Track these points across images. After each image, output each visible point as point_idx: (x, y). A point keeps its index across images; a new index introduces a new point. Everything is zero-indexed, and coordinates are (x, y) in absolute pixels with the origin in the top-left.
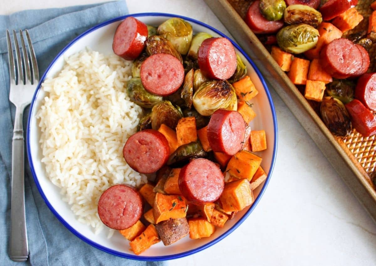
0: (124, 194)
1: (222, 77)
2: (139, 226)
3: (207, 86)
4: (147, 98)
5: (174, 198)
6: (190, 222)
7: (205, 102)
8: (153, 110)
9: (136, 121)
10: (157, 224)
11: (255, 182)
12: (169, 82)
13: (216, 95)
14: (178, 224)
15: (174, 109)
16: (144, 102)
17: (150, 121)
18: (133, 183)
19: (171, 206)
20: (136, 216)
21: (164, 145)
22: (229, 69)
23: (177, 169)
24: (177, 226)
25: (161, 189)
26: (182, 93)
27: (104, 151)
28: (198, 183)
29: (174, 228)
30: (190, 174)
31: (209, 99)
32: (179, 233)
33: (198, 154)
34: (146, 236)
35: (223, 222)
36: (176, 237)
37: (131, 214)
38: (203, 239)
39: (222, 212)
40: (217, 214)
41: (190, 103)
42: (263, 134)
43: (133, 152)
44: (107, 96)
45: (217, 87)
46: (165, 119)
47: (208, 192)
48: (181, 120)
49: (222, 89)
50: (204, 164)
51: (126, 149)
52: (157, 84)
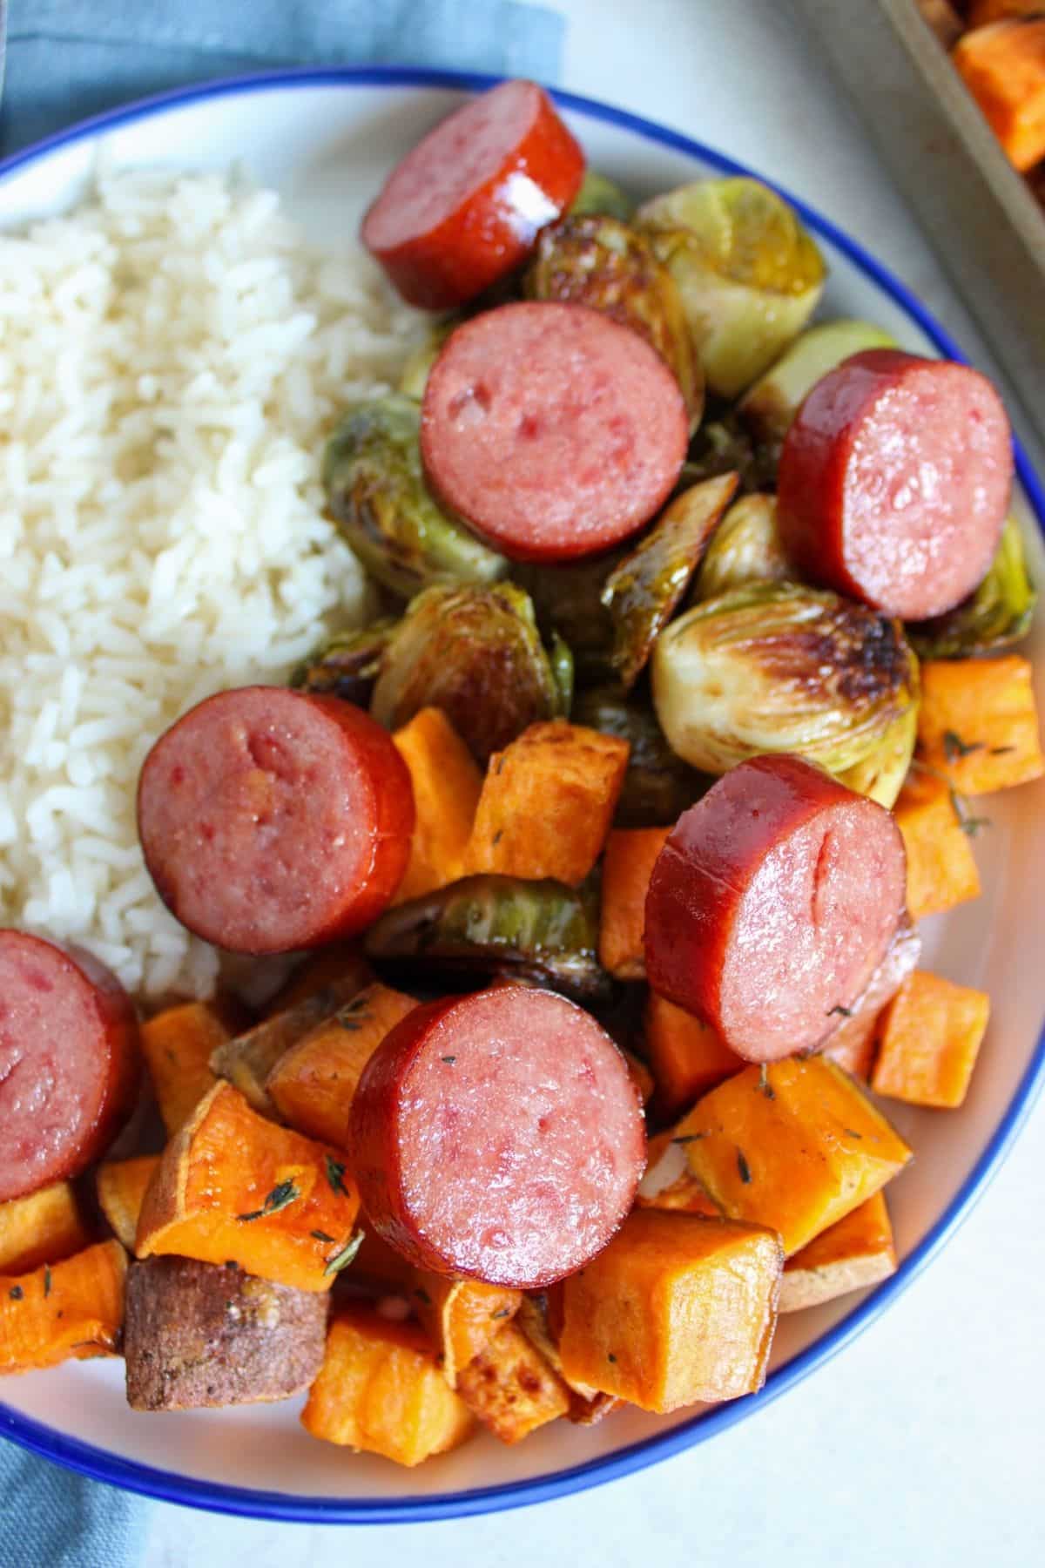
0: (37, 1001)
1: (885, 589)
2: (51, 1219)
3: (776, 601)
4: (413, 528)
5: (301, 1153)
6: (341, 1329)
7: (729, 683)
8: (414, 606)
9: (302, 631)
10: (142, 1261)
11: (812, 1275)
12: (571, 483)
13: (803, 675)
14: (264, 1317)
15: (531, 651)
16: (389, 543)
17: (374, 667)
18: (128, 962)
19: (264, 1196)
20: (41, 1156)
21: (377, 820)
22: (938, 564)
23: (393, 994)
24: (254, 1325)
25: (253, 1066)
26: (615, 578)
27: (48, 720)
28: (466, 1139)
29: (224, 1329)
30: (448, 1059)
31: (757, 682)
32: (240, 1370)
33: (554, 967)
34: (54, 1295)
35: (526, 1421)
36: (214, 1382)
37: (18, 1133)
38: (375, 1459)
39: (548, 1365)
40: (511, 1357)
41: (636, 651)
42: (974, 1014)
43: (194, 789)
44: (207, 432)
45: (831, 634)
46: (464, 685)
47: (505, 1216)
48: (546, 731)
49: (855, 658)
50: (559, 1039)
51: (166, 754)
52: (499, 465)
